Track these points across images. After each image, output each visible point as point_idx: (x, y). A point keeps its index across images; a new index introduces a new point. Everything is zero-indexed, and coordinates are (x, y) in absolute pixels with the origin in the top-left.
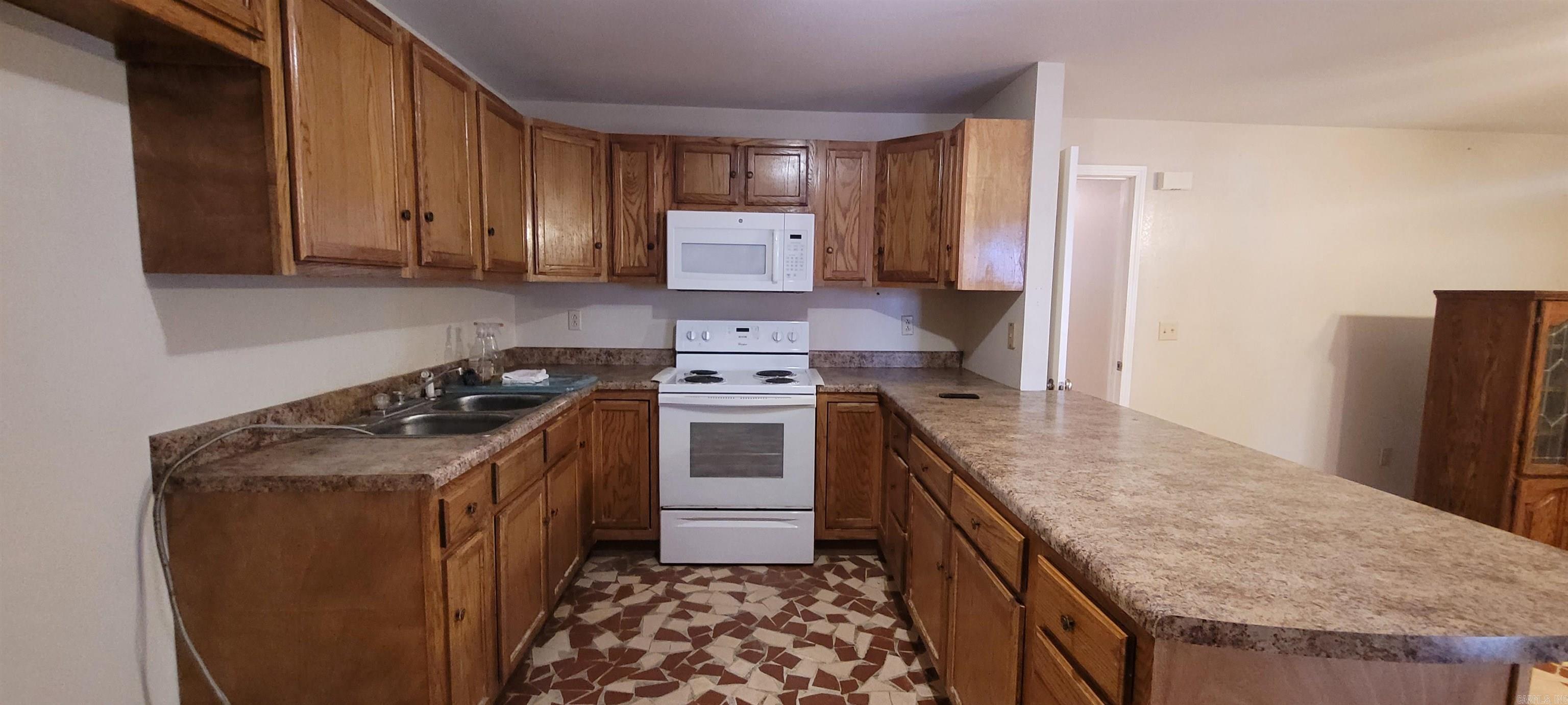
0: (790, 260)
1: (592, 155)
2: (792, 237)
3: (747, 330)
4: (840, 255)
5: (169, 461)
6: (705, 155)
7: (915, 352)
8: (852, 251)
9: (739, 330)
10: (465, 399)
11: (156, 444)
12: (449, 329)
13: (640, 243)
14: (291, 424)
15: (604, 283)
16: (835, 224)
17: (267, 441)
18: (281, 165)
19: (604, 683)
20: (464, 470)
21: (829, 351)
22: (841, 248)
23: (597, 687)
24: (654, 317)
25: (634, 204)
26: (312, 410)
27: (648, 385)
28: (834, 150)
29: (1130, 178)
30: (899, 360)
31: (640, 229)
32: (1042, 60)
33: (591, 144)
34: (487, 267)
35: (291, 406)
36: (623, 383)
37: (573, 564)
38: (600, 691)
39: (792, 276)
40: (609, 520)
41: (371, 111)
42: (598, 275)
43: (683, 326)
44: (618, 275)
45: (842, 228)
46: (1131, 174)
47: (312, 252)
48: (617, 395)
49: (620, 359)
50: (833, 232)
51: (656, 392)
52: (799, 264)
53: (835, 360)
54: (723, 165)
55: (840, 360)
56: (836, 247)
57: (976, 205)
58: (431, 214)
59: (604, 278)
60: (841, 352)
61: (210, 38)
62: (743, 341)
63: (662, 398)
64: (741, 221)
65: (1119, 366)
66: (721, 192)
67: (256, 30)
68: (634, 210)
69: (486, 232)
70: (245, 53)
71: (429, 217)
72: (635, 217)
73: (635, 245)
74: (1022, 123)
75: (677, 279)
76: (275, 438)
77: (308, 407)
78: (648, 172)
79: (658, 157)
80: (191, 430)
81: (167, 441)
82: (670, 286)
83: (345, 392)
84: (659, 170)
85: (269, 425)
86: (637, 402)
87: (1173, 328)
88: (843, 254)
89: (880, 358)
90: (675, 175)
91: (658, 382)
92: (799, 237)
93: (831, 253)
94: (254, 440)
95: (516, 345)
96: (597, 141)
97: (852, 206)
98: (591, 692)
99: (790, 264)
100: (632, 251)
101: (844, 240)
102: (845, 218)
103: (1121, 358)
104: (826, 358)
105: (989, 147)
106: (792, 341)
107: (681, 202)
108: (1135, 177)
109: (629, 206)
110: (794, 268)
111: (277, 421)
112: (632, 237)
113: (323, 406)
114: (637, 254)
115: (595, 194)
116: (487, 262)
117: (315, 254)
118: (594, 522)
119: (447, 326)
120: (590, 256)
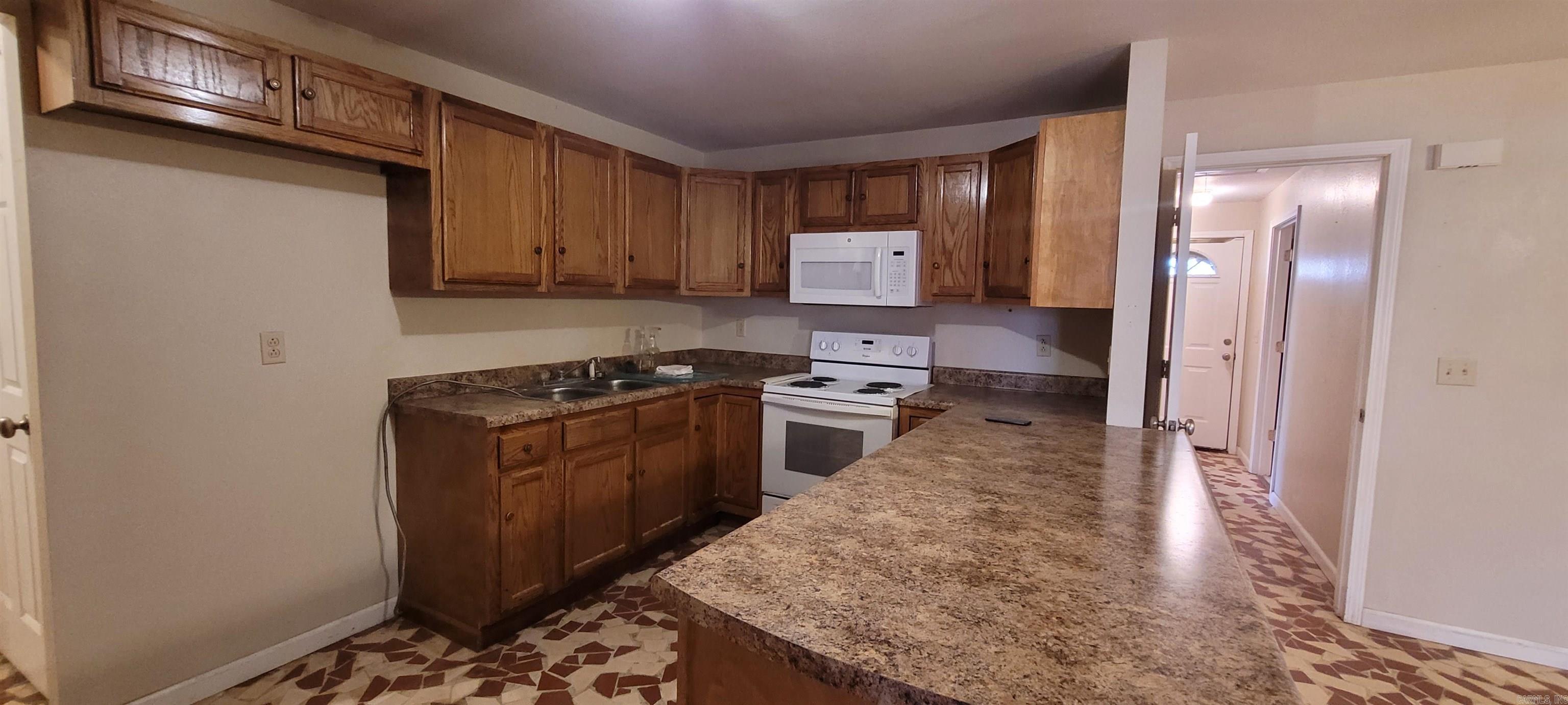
0: (893, 276)
1: (739, 191)
2: (896, 253)
3: (871, 343)
4: (947, 271)
5: (395, 394)
6: (826, 182)
7: (1050, 375)
8: (960, 266)
9: (864, 342)
10: (615, 382)
11: (392, 385)
12: (628, 331)
13: (774, 264)
14: (480, 381)
15: (747, 297)
16: (943, 239)
17: (462, 391)
18: (436, 225)
19: (645, 609)
20: (521, 421)
21: (954, 368)
22: (949, 264)
23: (640, 610)
24: (800, 328)
25: (770, 229)
26: (497, 377)
27: (757, 384)
28: (942, 165)
29: (1384, 157)
30: (1030, 382)
31: (775, 251)
32: (1135, 40)
33: (738, 182)
34: (627, 284)
35: (481, 373)
36: (741, 382)
37: (674, 520)
38: (641, 613)
39: (895, 291)
40: (729, 496)
41: (512, 184)
42: (741, 290)
43: (817, 335)
44: (758, 291)
45: (950, 244)
46: (1385, 152)
47: (453, 275)
48: (737, 392)
49: (771, 363)
50: (941, 247)
51: (761, 391)
52: (902, 280)
53: (960, 378)
54: (839, 189)
55: (966, 378)
56: (944, 262)
57: (1054, 212)
58: (563, 248)
59: (747, 292)
60: (967, 370)
61: (389, 160)
62: (866, 353)
63: (764, 397)
64: (849, 240)
65: (1362, 416)
66: (839, 215)
67: (417, 150)
68: (770, 235)
69: (627, 258)
70: (413, 164)
71: (563, 251)
72: (771, 241)
73: (771, 264)
74: (1112, 115)
75: (798, 294)
76: (467, 390)
77: (496, 374)
78: (782, 201)
79: (790, 187)
80: (411, 379)
81: (395, 383)
82: (792, 300)
83: (526, 368)
84: (790, 198)
85: (464, 382)
86: (751, 399)
87: (1464, 368)
88: (951, 268)
89: (1009, 379)
90: (803, 201)
91: (765, 383)
92: (902, 253)
93: (937, 268)
94: (453, 389)
95: (701, 347)
96: (743, 179)
97: (961, 222)
98: (633, 611)
99: (893, 279)
100: (768, 269)
101: (951, 254)
102: (953, 233)
103: (1364, 405)
104: (951, 376)
105: (1070, 149)
106: (912, 356)
107: (809, 225)
108: (1390, 155)
109: (767, 231)
110: (897, 283)
111: (471, 381)
112: (768, 256)
113: (506, 375)
114: (772, 272)
115: (741, 223)
116: (627, 280)
117: (456, 276)
118: (716, 495)
119: (626, 328)
120: (734, 276)
